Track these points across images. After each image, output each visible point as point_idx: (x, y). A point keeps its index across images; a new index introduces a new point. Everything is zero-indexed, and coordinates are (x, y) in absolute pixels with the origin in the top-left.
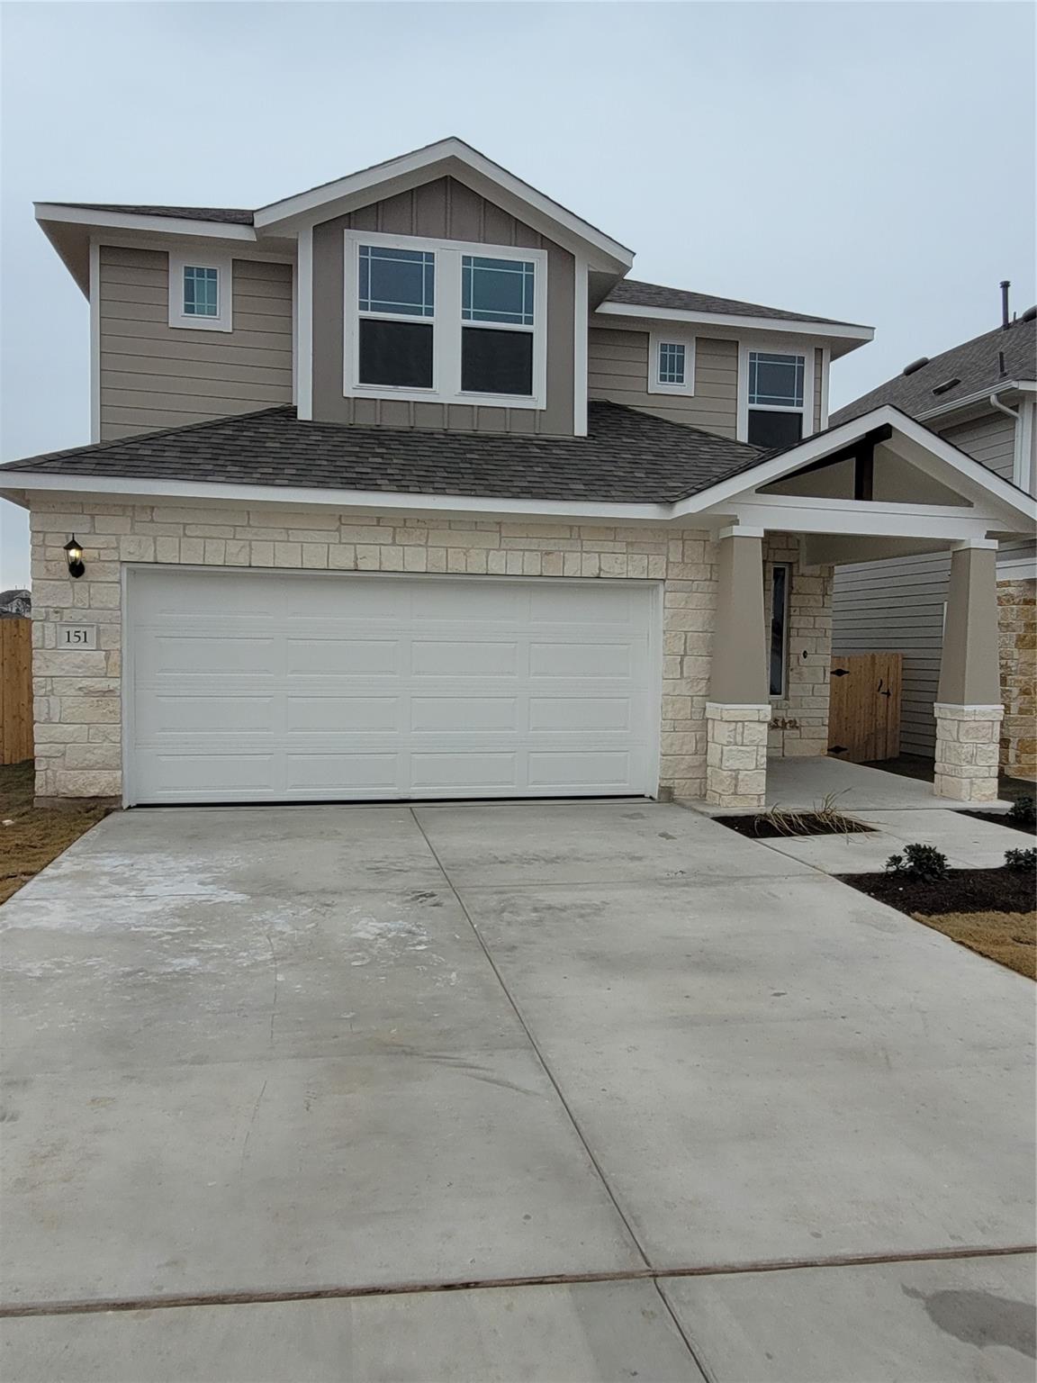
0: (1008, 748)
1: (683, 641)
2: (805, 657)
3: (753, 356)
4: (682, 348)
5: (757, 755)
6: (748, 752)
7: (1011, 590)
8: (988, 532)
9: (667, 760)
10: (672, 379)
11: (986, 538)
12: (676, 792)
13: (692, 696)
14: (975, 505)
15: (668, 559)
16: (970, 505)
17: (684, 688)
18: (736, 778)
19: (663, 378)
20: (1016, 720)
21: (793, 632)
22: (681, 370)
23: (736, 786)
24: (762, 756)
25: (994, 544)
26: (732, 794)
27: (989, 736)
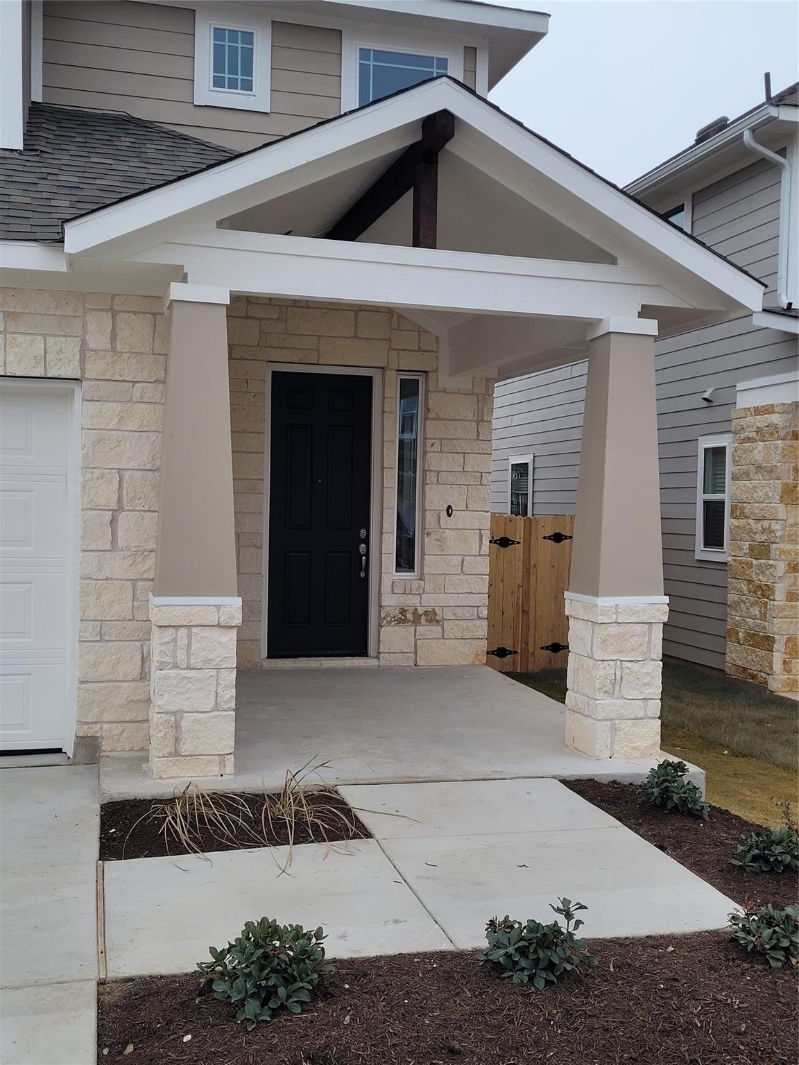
0: (771, 651)
1: (116, 486)
2: (449, 515)
3: (364, 54)
4: (248, 37)
5: (218, 684)
6: (199, 680)
7: (775, 418)
8: (643, 306)
9: (88, 690)
10: (233, 84)
11: (641, 315)
12: (105, 746)
13: (134, 581)
14: (619, 261)
15: (84, 343)
16: (613, 261)
17: (117, 566)
18: (177, 727)
19: (218, 82)
20: (784, 609)
21: (431, 477)
22: (248, 70)
23: (177, 740)
24: (227, 687)
25: (651, 326)
26: (170, 754)
27: (644, 648)
